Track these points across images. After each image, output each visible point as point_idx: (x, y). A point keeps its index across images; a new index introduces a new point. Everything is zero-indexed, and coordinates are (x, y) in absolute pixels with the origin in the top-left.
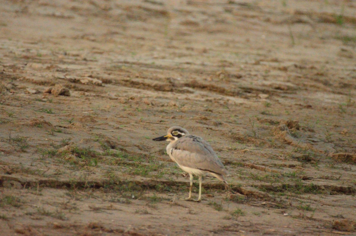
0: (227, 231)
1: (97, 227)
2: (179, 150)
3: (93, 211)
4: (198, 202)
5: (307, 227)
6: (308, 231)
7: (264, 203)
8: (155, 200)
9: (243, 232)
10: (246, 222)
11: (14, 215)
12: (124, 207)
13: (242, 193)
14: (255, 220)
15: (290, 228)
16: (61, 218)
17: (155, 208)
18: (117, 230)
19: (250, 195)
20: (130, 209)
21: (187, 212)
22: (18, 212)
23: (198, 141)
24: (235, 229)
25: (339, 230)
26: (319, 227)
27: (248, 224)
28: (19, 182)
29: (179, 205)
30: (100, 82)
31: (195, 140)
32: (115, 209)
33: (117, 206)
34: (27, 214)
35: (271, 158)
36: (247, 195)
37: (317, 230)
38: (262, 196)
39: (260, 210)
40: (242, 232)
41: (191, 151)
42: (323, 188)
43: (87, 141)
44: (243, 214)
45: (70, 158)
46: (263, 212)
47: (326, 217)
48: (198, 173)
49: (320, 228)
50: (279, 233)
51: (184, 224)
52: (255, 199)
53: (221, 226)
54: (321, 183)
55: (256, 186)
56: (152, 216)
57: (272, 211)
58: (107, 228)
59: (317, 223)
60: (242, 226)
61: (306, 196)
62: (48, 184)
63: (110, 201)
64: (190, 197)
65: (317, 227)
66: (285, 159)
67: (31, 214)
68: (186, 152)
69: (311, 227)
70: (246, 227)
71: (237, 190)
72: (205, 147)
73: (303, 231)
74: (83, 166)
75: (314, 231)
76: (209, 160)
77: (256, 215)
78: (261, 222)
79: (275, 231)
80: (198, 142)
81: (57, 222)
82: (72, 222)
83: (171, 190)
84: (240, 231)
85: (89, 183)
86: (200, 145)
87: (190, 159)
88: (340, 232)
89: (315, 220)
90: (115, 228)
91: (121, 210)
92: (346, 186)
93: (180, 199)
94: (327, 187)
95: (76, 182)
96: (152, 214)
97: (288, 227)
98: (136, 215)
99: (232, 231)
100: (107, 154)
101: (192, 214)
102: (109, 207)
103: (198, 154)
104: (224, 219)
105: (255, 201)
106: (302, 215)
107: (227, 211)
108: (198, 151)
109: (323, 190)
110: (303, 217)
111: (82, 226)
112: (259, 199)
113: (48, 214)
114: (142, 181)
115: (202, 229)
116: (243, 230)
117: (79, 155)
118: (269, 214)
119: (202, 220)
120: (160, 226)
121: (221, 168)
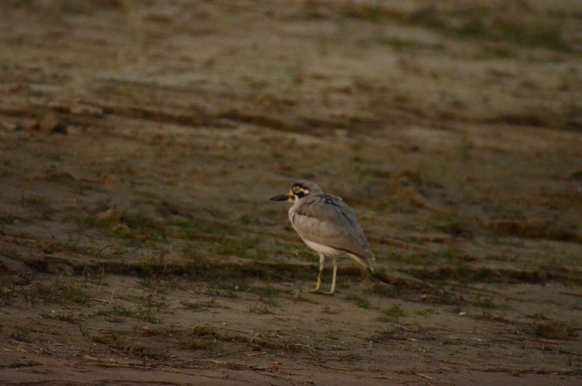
0: (388, 338)
1: (206, 333)
2: (303, 216)
3: (189, 309)
4: (330, 295)
5: (502, 333)
6: (504, 339)
7: (424, 296)
8: (269, 292)
9: (414, 340)
10: (412, 325)
11: (81, 315)
12: (229, 303)
13: (386, 281)
14: (423, 322)
15: (476, 334)
16: (150, 320)
17: (274, 305)
18: (237, 338)
19: (400, 284)
20: (241, 306)
21: (321, 310)
22: (87, 312)
23: (333, 204)
24: (401, 336)
25: (546, 337)
26: (519, 332)
27: (416, 329)
28: (70, 265)
29: (306, 301)
30: (100, 111)
31: (330, 202)
32: (219, 307)
33: (219, 301)
34: (100, 314)
35: (405, 228)
36: (394, 284)
37: (516, 337)
38: (418, 286)
39: (422, 307)
40: (412, 341)
41: (321, 218)
42: (498, 273)
43: (135, 203)
44: (402, 314)
45: (120, 229)
46: (429, 311)
47: (519, 317)
48: (330, 253)
49: (519, 335)
50: (464, 342)
51: (327, 328)
52: (409, 291)
53: (379, 332)
54: (493, 266)
55: (406, 272)
56: (275, 316)
57: (439, 309)
58: (222, 334)
59: (513, 327)
60: (409, 331)
61: (479, 286)
62: (109, 269)
63: (206, 294)
64: (318, 287)
65: (516, 333)
66: (426, 230)
67: (104, 314)
68: (314, 220)
69: (506, 333)
70: (414, 332)
71: (379, 276)
72: (343, 214)
73: (497, 339)
74: (143, 241)
75: (514, 339)
76: (347, 234)
77: (420, 314)
78: (432, 325)
79: (458, 339)
80: (333, 206)
81: (147, 326)
82: (167, 325)
83: (284, 278)
84: (409, 339)
85: (168, 267)
86: (336, 211)
87: (318, 231)
88: (550, 341)
89: (507, 322)
90: (231, 335)
91: (228, 308)
92: (529, 270)
93: (303, 290)
94: (503, 272)
95: (150, 266)
96: (275, 314)
97: (473, 333)
98: (252, 314)
99: (398, 339)
100: (171, 223)
101: (331, 313)
102: (209, 302)
103: (330, 224)
104: (378, 321)
105: (409, 293)
106: (486, 315)
107: (377, 309)
108: (331, 220)
109: (499, 276)
110: (489, 318)
111: (184, 331)
112: (415, 290)
113: (128, 314)
114: (241, 264)
115: (355, 336)
116: (413, 337)
117: (131, 224)
118: (438, 313)
119: (348, 323)
120: (293, 331)
121: (365, 246)
